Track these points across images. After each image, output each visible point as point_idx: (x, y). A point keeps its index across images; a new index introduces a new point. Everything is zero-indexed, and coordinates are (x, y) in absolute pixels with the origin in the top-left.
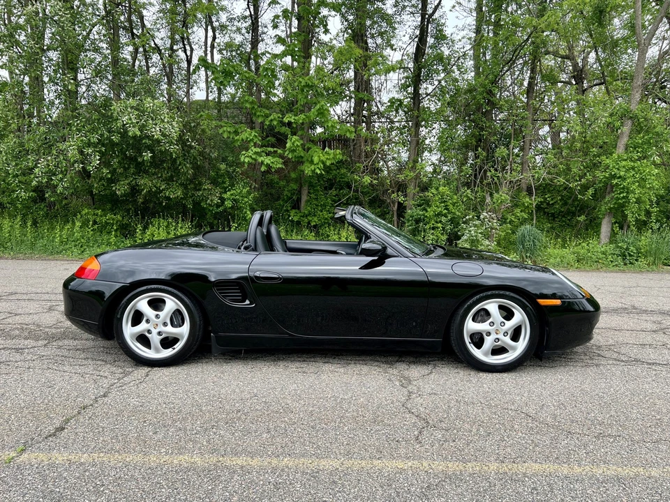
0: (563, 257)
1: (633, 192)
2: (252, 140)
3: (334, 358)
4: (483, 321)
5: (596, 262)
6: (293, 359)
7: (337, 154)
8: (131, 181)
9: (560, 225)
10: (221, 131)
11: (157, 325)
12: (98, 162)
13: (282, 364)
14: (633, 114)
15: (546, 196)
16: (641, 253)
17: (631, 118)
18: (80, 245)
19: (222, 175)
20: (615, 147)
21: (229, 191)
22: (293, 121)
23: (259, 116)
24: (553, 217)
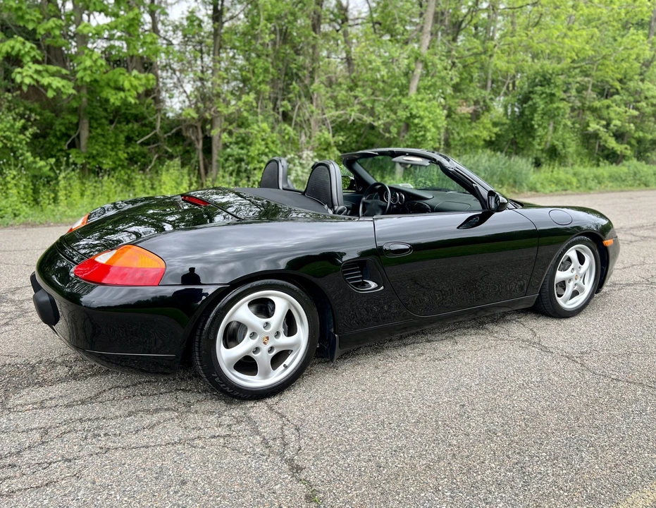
1: (429, 131)
2: (27, 53)
14: (423, 58)
17: (422, 61)
20: (409, 88)
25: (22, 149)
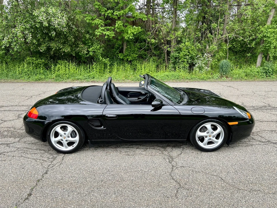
0: (240, 74)
1: (273, 44)
2: (100, 24)
3: (141, 145)
4: (204, 132)
5: (254, 76)
6: (123, 146)
7: (139, 29)
8: (47, 45)
9: (239, 56)
10: (85, 19)
11: (65, 137)
12: (31, 38)
13: (118, 149)
14: (276, 6)
15: (234, 44)
16: (274, 71)
17: (275, 8)
18: (28, 74)
19: (87, 40)
20: (266, 21)
21: (91, 47)
22: (118, 14)
23: (102, 11)
24: (236, 53)
25: (99, 55)
